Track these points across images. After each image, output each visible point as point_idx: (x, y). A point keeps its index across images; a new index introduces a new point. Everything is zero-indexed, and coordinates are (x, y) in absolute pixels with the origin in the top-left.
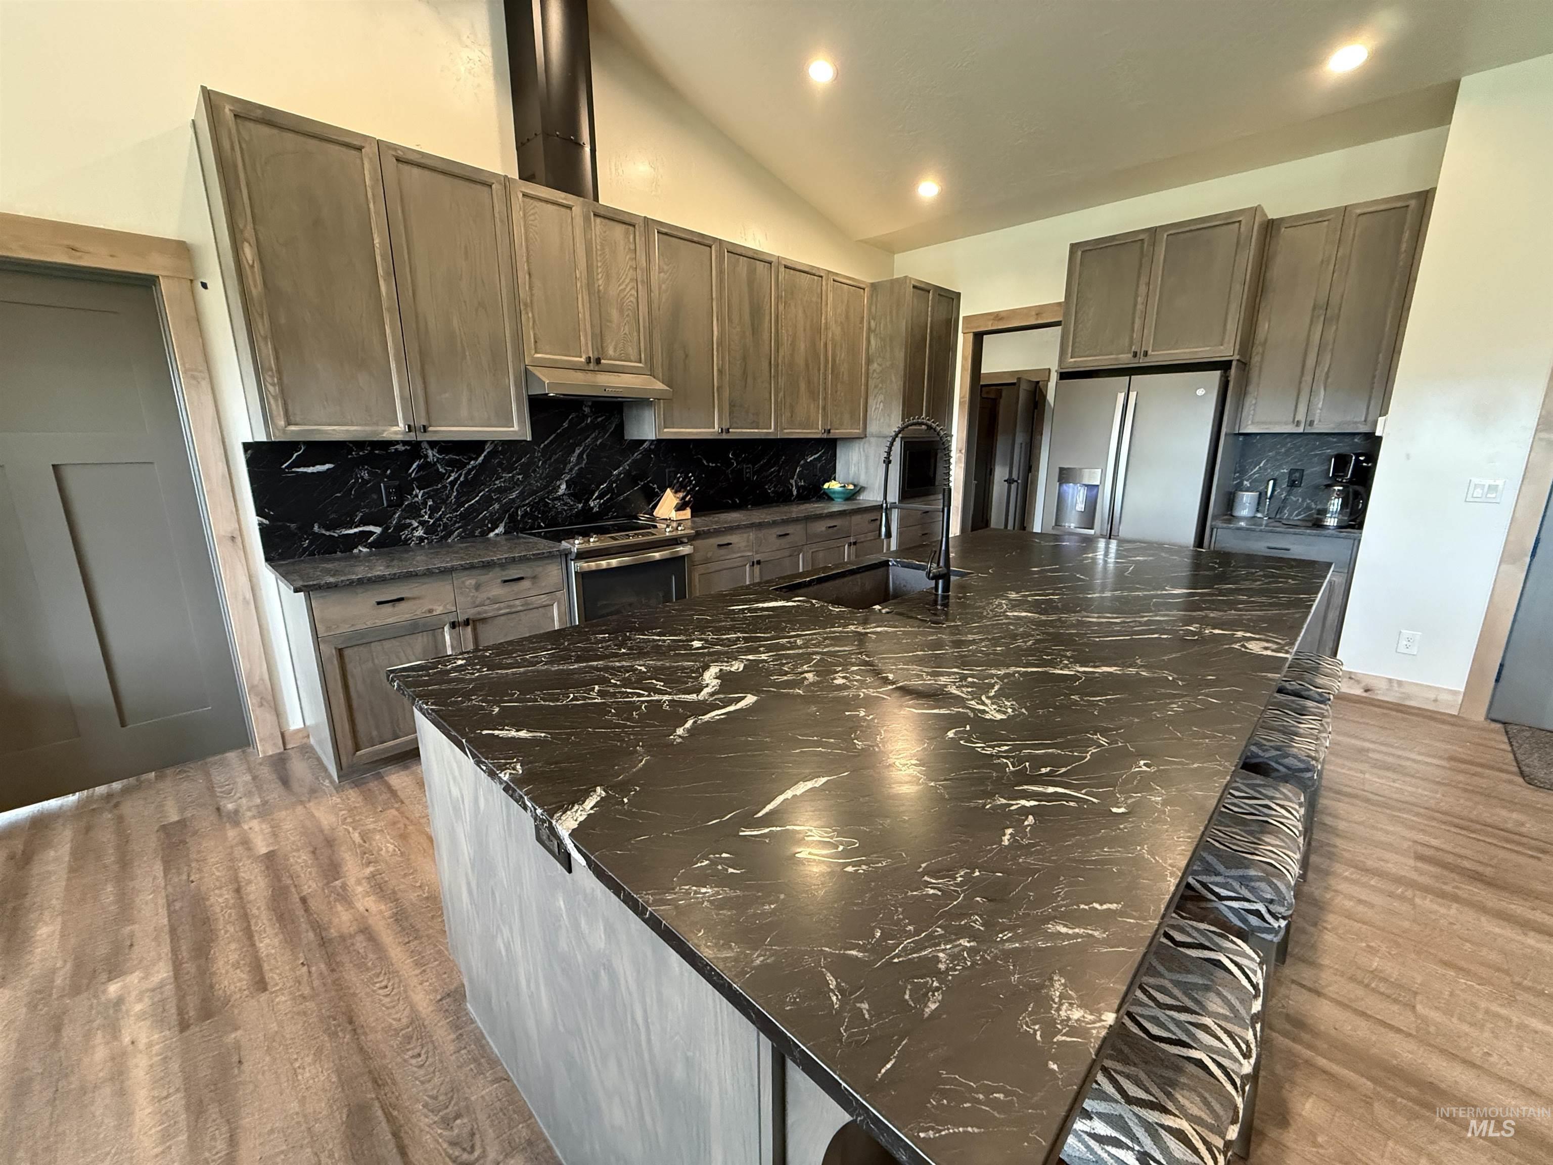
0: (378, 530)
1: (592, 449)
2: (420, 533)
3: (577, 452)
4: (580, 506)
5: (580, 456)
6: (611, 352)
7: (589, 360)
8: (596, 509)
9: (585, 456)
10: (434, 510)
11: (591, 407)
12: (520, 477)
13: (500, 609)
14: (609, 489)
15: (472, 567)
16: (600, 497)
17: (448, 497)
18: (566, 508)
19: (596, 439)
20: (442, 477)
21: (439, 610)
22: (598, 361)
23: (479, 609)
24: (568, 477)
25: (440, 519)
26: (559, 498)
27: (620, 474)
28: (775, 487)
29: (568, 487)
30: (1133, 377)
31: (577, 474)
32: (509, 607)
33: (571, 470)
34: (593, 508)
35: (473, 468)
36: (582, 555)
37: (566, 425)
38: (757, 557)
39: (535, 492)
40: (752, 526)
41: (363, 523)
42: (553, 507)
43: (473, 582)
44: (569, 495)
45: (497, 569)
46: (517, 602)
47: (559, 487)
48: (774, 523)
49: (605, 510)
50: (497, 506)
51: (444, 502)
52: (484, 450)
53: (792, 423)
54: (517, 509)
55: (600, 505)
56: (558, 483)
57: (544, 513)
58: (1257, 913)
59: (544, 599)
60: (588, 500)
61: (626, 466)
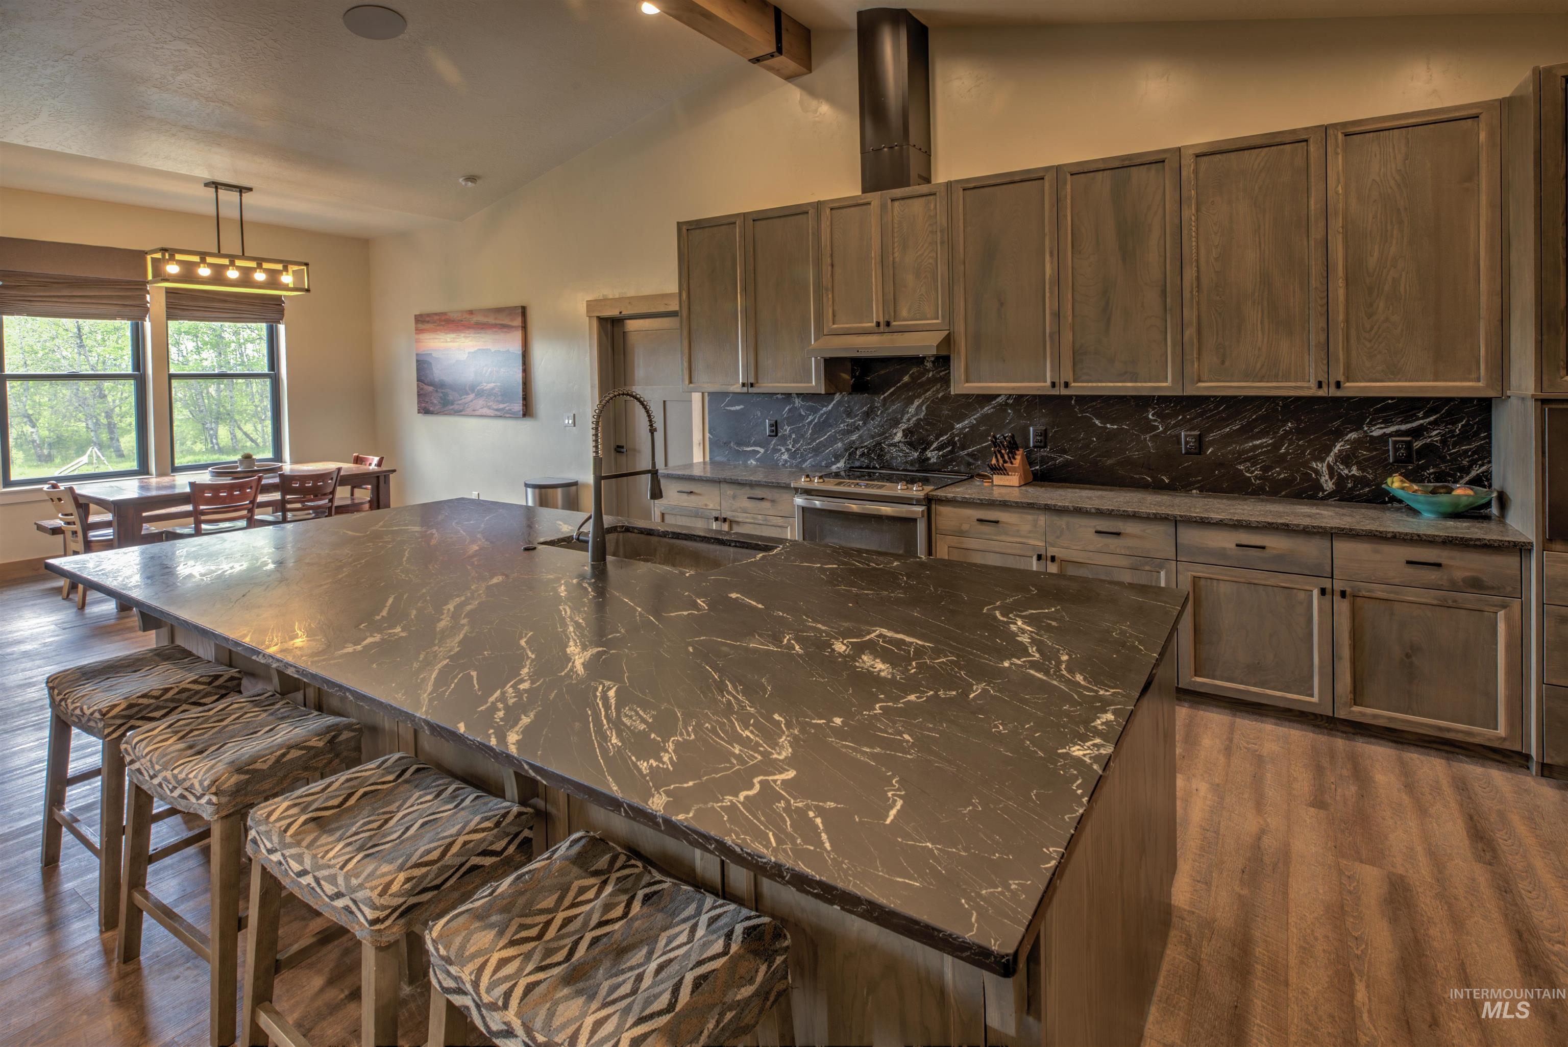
0: (762, 450)
1: (933, 401)
2: (785, 457)
3: (917, 403)
4: (916, 454)
5: (920, 406)
6: (904, 313)
7: (878, 324)
8: (933, 460)
9: (924, 408)
10: (795, 442)
11: (933, 362)
12: (861, 423)
13: (747, 518)
14: (950, 442)
15: (720, 481)
16: (939, 449)
17: (806, 432)
18: (901, 454)
19: (938, 391)
20: (802, 418)
21: (711, 506)
22: (888, 324)
23: (734, 514)
24: (905, 426)
25: (798, 449)
26: (894, 445)
27: (964, 428)
29: (905, 435)
31: (915, 424)
32: (753, 518)
33: (909, 420)
34: (929, 459)
35: (825, 413)
37: (906, 379)
38: (1052, 551)
39: (873, 437)
40: (1048, 509)
41: (755, 444)
42: (889, 452)
43: (732, 493)
44: (905, 443)
46: (760, 517)
47: (895, 434)
49: (945, 461)
50: (840, 445)
51: (803, 436)
52: (833, 400)
54: (856, 449)
55: (938, 458)
56: (895, 431)
57: (879, 456)
59: (780, 521)
60: (925, 449)
61: (973, 420)
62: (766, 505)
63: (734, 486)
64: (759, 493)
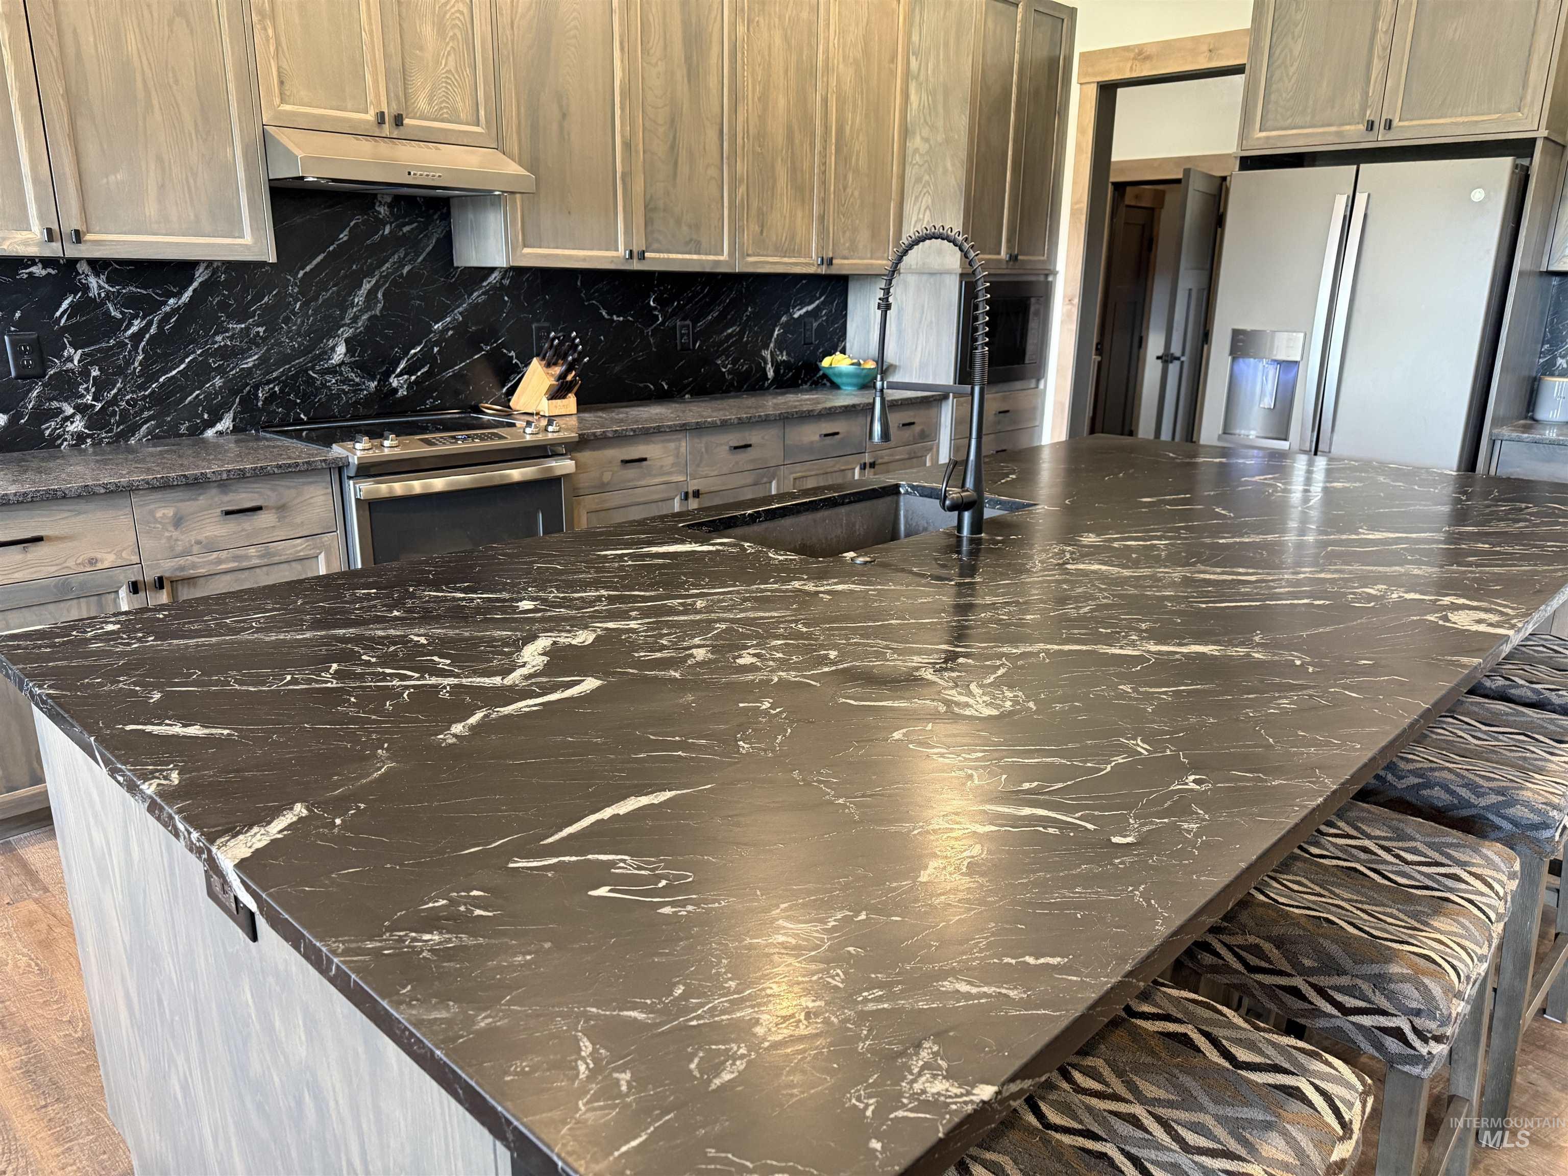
1: (394, 283)
2: (77, 425)
3: (367, 286)
4: (373, 385)
5: (372, 293)
6: (422, 104)
7: (381, 119)
8: (402, 392)
9: (380, 295)
10: (101, 386)
11: (390, 206)
12: (261, 330)
13: (220, 562)
14: (426, 357)
15: (165, 486)
16: (408, 371)
17: (129, 362)
18: (345, 387)
19: (401, 264)
20: (116, 326)
21: (108, 560)
22: (398, 121)
23: (181, 561)
24: (347, 332)
25: (114, 401)
26: (333, 371)
27: (445, 329)
28: (734, 362)
29: (350, 351)
30: (1362, 166)
31: (367, 328)
32: (236, 558)
33: (355, 319)
34: (395, 391)
35: (174, 311)
36: (366, 471)
37: (344, 236)
38: (692, 486)
39: (286, 359)
40: (684, 428)
42: (323, 385)
43: (170, 512)
44: (353, 366)
45: (214, 491)
46: (252, 551)
47: (333, 349)
48: (725, 425)
49: (419, 390)
50: (218, 382)
51: (121, 371)
52: (191, 280)
53: (761, 244)
54: (256, 387)
55: (410, 385)
56: (331, 343)
57: (305, 397)
58: (1398, 1034)
59: (300, 547)
60: (387, 374)
61: (457, 315)
62: (265, 519)
63: (170, 495)
64: (244, 498)
